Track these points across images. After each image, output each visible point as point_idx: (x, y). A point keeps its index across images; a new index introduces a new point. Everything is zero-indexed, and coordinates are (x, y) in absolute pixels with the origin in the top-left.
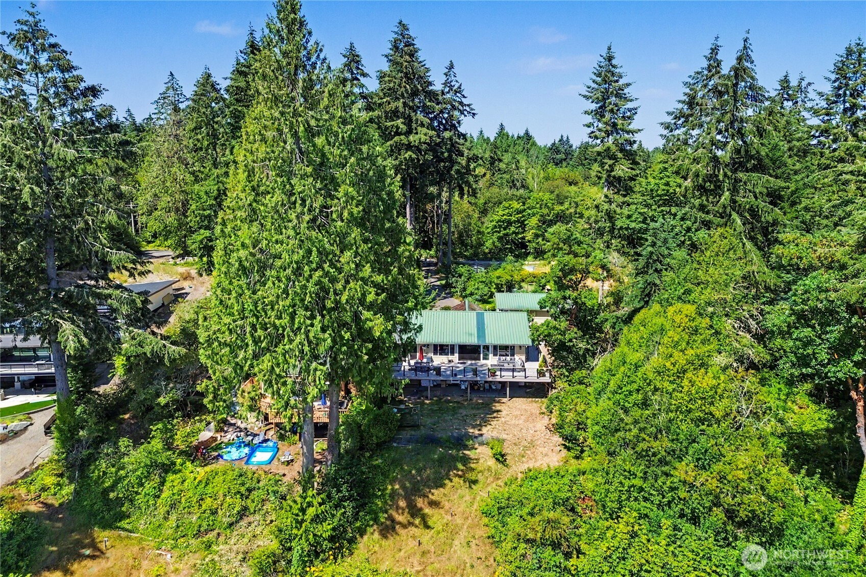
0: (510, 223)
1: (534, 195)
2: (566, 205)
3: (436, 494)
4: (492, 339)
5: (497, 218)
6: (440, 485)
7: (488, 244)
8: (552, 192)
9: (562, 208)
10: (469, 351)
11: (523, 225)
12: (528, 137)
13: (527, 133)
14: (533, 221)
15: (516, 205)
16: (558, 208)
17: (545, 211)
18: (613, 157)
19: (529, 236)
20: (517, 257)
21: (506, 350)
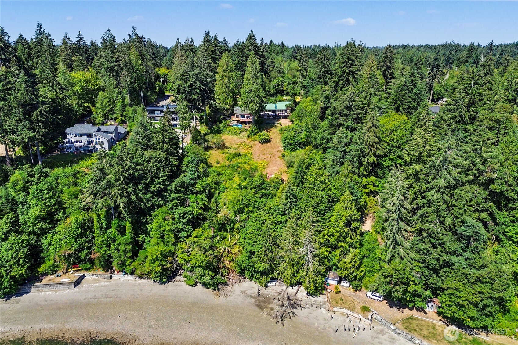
0: (279, 85)
1: (286, 75)
2: (296, 79)
3: (271, 129)
4: (278, 108)
5: (275, 83)
6: (271, 128)
7: (272, 91)
8: (292, 74)
9: (295, 80)
10: (274, 111)
11: (283, 85)
12: (282, 45)
13: (282, 43)
14: (286, 84)
15: (281, 79)
16: (294, 80)
17: (290, 81)
18: (302, 70)
19: (285, 88)
20: (281, 95)
21: (281, 111)
